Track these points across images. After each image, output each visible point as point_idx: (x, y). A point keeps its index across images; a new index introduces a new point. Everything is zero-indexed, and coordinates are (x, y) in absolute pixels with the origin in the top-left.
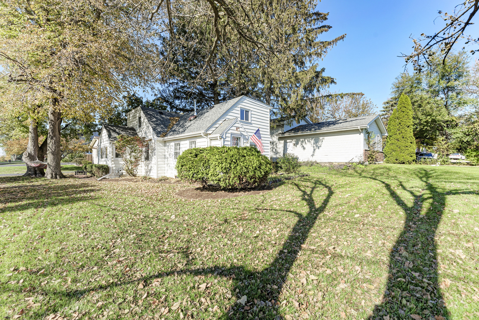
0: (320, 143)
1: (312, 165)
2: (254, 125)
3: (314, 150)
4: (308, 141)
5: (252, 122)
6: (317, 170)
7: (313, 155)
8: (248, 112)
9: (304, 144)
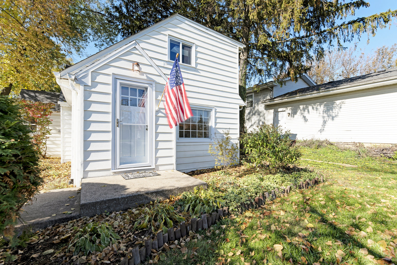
0: (335, 111)
1: (319, 146)
2: (202, 73)
3: (325, 122)
4: (313, 108)
5: (199, 67)
6: (330, 156)
7: (321, 131)
8: (190, 47)
9: (306, 114)
